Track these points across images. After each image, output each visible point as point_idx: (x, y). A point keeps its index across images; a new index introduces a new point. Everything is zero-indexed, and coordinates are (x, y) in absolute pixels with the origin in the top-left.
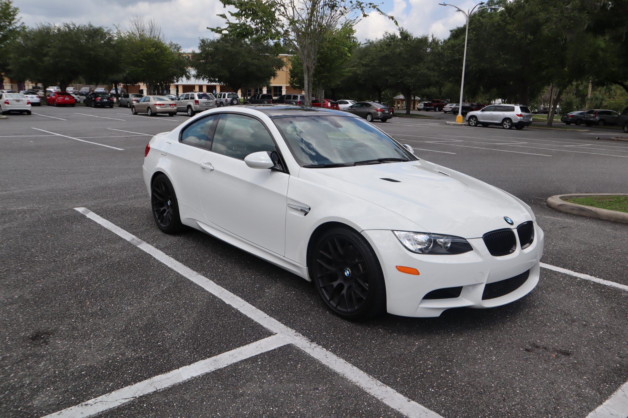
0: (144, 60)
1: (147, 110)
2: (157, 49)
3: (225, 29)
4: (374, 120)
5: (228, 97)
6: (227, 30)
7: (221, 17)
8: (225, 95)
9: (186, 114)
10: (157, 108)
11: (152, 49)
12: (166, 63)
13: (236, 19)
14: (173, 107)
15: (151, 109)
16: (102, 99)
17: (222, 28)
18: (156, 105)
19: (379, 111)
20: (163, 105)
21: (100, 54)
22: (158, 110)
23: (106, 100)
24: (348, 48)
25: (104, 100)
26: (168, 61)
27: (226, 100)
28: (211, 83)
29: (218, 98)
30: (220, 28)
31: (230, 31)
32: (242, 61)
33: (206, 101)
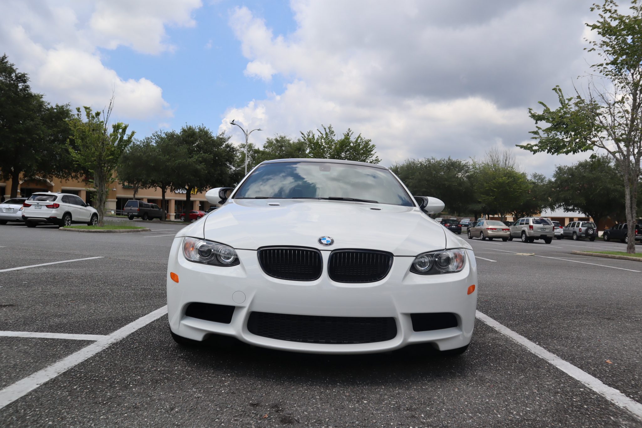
0: (495, 189)
1: (480, 234)
2: (510, 178)
3: (536, 145)
5: (582, 227)
6: (538, 146)
7: (534, 134)
8: (579, 223)
9: (520, 240)
10: (489, 232)
11: (504, 178)
12: (517, 192)
13: (544, 134)
14: (506, 232)
16: (450, 225)
17: (532, 145)
18: (488, 229)
20: (495, 229)
21: (454, 184)
22: (489, 234)
23: (455, 227)
25: (453, 226)
26: (521, 190)
27: (580, 229)
29: (572, 227)
30: (531, 145)
31: (540, 147)
32: (601, 188)
33: (542, 226)
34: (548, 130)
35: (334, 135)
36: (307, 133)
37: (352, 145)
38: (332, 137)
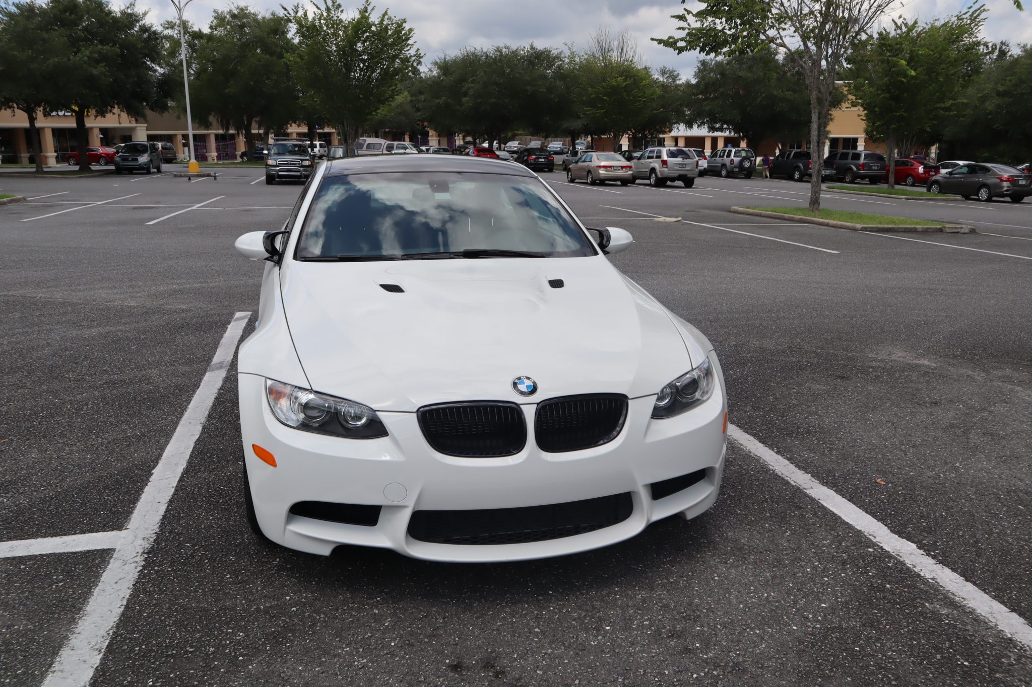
0: (606, 98)
1: (586, 175)
2: (628, 79)
4: (994, 199)
5: (734, 157)
6: (685, 41)
7: (677, 20)
8: (730, 151)
9: (647, 182)
10: (601, 172)
11: (619, 79)
12: (640, 101)
13: (696, 21)
14: (627, 172)
15: (591, 174)
16: (537, 158)
17: (676, 38)
18: (600, 167)
19: (1006, 181)
20: (611, 167)
21: (541, 90)
22: (601, 176)
23: (543, 160)
24: (905, 60)
25: (540, 160)
26: (645, 98)
27: (732, 160)
28: (713, 132)
29: (720, 156)
30: (674, 38)
31: (689, 42)
32: (764, 95)
33: (680, 161)
34: (701, 15)
35: (342, 11)
36: (294, 8)
37: (373, 28)
38: (339, 14)
